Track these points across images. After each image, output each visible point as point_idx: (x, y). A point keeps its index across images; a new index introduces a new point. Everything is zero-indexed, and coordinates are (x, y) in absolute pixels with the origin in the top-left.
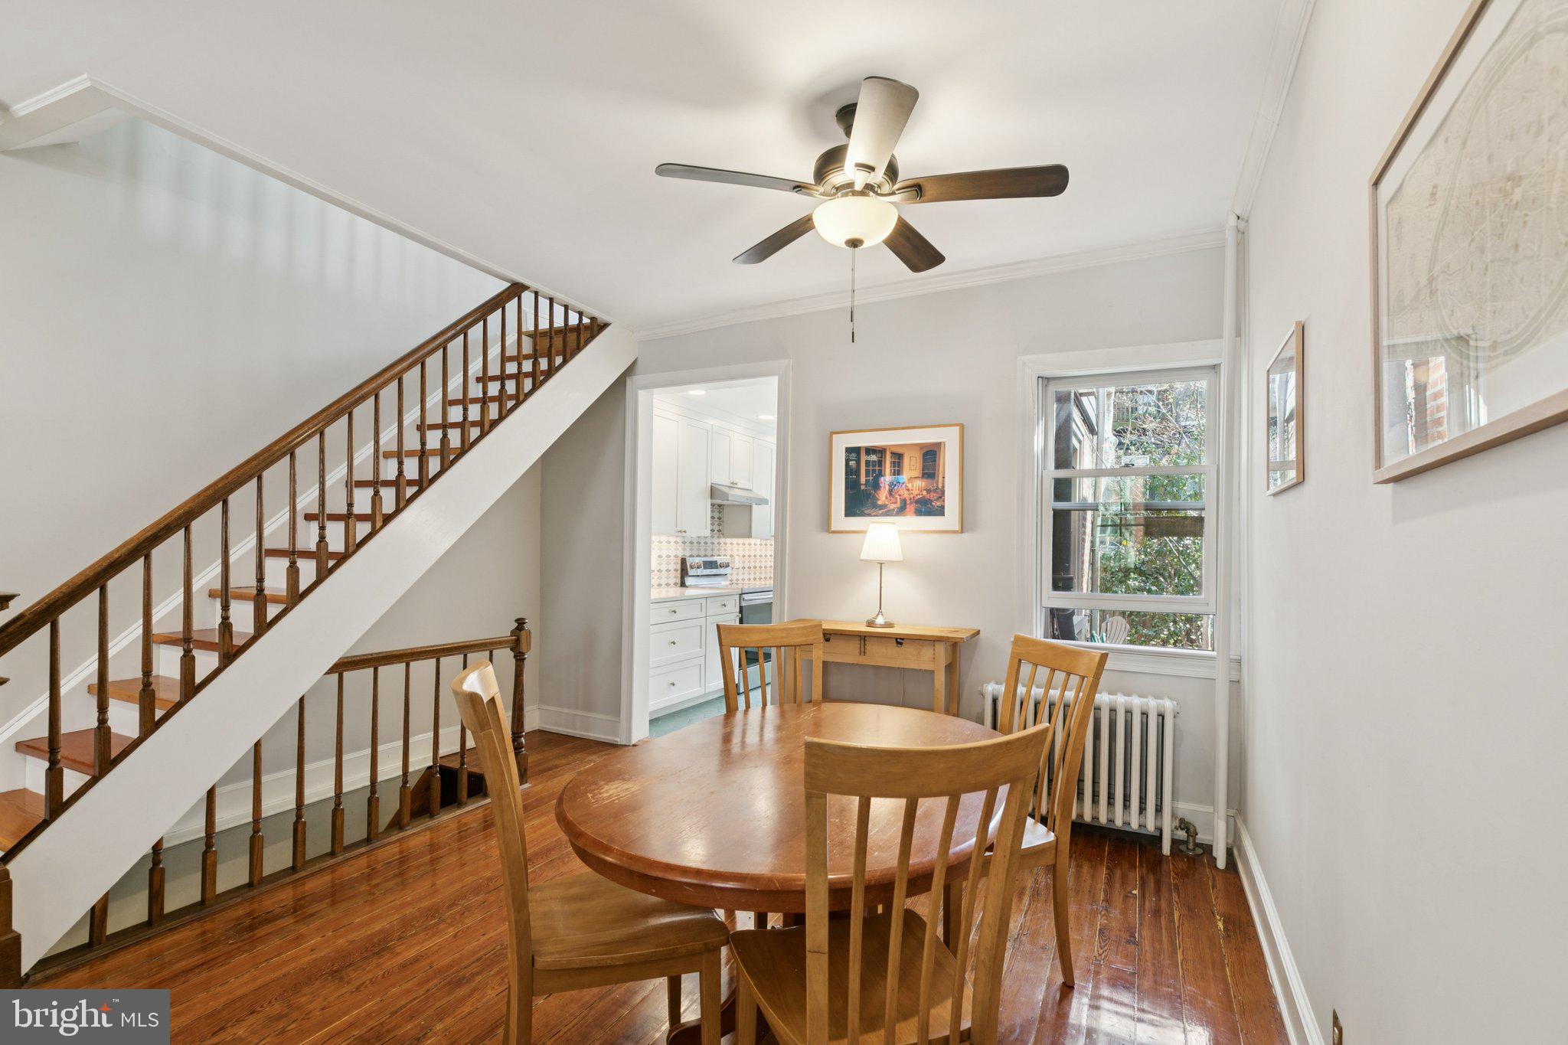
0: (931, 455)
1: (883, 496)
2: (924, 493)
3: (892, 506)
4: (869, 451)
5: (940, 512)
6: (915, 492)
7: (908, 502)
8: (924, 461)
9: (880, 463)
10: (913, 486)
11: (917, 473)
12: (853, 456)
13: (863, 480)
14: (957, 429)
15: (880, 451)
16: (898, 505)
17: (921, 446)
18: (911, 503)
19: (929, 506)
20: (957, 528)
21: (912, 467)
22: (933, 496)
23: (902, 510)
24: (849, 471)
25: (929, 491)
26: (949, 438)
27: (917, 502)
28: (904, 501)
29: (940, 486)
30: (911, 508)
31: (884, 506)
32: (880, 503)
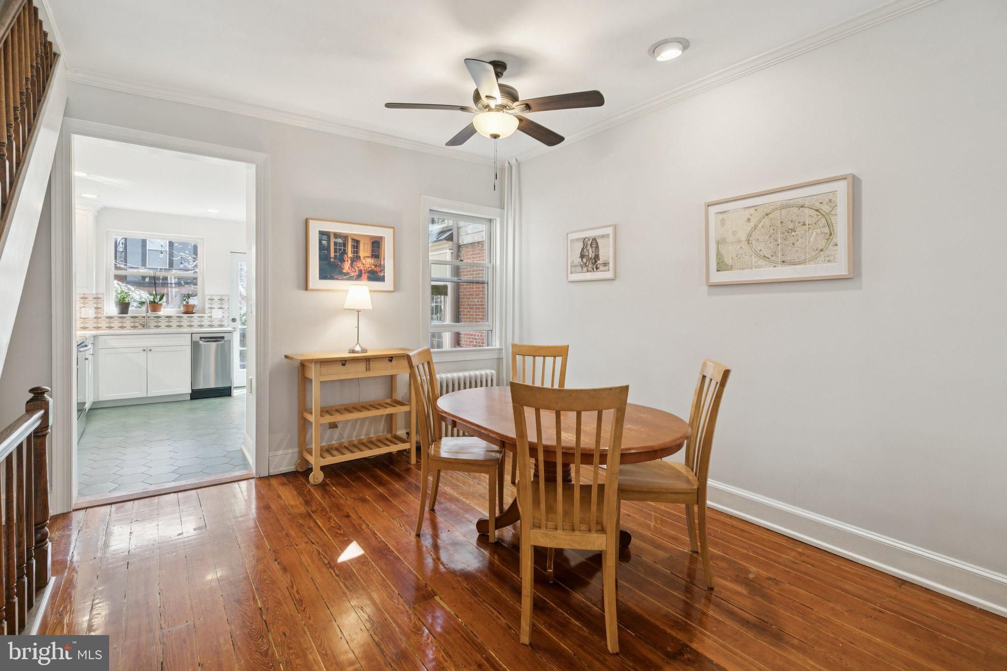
0: (376, 244)
1: (346, 266)
2: (373, 267)
3: (353, 274)
4: (336, 235)
5: (382, 279)
6: (368, 266)
7: (363, 272)
8: (373, 247)
9: (345, 245)
10: (366, 262)
11: (369, 254)
12: (325, 237)
13: (332, 254)
14: (392, 230)
15: (345, 237)
16: (357, 273)
17: (371, 237)
18: (365, 273)
19: (375, 275)
20: (392, 289)
21: (365, 251)
22: (378, 269)
23: (359, 277)
24: (322, 248)
25: (376, 266)
26: (387, 235)
27: (369, 272)
28: (360, 271)
29: (382, 263)
30: (365, 276)
31: (347, 274)
32: (344, 271)
